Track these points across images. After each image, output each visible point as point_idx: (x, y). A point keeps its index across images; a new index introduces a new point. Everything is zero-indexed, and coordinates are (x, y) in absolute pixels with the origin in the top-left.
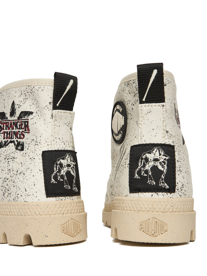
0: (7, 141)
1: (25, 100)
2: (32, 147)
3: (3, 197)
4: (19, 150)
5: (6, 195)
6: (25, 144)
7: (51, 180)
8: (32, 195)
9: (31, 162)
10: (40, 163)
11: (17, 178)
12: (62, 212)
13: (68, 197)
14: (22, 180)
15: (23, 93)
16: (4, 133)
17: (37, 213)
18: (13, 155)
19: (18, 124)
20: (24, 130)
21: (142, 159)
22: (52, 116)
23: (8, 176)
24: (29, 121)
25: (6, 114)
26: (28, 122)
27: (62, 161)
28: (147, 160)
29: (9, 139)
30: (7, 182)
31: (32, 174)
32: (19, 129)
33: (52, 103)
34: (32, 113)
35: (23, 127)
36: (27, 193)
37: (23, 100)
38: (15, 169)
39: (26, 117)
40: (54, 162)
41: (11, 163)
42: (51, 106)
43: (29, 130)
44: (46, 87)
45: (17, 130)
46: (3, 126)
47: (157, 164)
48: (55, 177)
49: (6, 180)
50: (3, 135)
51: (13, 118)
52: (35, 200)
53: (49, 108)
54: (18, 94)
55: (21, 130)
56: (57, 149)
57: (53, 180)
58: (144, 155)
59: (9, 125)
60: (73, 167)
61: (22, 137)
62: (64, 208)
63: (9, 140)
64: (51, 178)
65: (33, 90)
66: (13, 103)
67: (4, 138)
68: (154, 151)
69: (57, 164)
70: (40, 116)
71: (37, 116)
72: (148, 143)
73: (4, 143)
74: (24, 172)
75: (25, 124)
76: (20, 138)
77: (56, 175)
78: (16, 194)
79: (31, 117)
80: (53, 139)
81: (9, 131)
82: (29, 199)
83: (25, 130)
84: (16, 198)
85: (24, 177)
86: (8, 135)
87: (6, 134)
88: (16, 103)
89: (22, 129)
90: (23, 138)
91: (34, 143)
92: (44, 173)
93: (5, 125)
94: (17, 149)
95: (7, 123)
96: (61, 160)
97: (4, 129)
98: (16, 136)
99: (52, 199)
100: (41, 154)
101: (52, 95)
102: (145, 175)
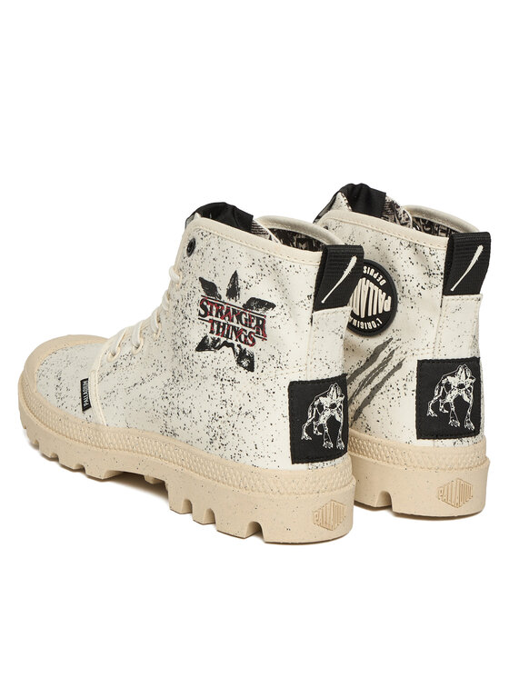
0: (219, 340)
1: (260, 277)
2: (270, 369)
3: (210, 446)
4: (245, 368)
5: (216, 444)
6: (256, 359)
7: (301, 434)
8: (266, 458)
9: (267, 398)
10: (284, 403)
11: (240, 421)
12: (317, 490)
13: (328, 462)
14: (250, 428)
15: (257, 262)
16: (212, 322)
17: (275, 490)
18: (231, 374)
19: (244, 316)
20: (255, 331)
21: (441, 385)
22: (312, 319)
23: (222, 413)
24: (267, 320)
25: (218, 289)
26: (264, 321)
27: (322, 400)
28: (448, 386)
29: (222, 336)
30: (219, 423)
31: (270, 421)
32: (246, 325)
33: (313, 297)
34: (273, 306)
35: (254, 324)
36: (258, 452)
37: (255, 276)
38: (237, 403)
39: (260, 311)
40: (309, 402)
41: (228, 389)
42: (310, 303)
43: (264, 335)
44: (304, 268)
45: (240, 326)
46: (211, 308)
47: (463, 393)
48: (310, 430)
49: (217, 418)
50: (209, 325)
51: (232, 302)
52: (273, 466)
53: (307, 306)
54: (246, 261)
55: (249, 330)
56: (315, 379)
57: (305, 434)
58: (444, 378)
59: (224, 311)
60: (340, 407)
61: (251, 342)
62: (320, 484)
63: (223, 339)
64: (302, 431)
65: (279, 266)
66: (235, 276)
67: (212, 332)
68: (459, 373)
69: (313, 406)
70: (288, 315)
71: (283, 314)
72: (450, 358)
73: (211, 341)
74: (254, 414)
75: (258, 322)
76: (245, 342)
77: (311, 425)
78: (238, 449)
79: (270, 312)
80: (310, 360)
81: (224, 321)
82: (260, 463)
83: (258, 333)
84: (237, 455)
85: (254, 423)
86: (221, 329)
87: (215, 326)
88: (240, 276)
89: (250, 327)
90: (252, 345)
91: (274, 363)
92: (291, 420)
93: (214, 308)
94: (239, 363)
95: (218, 305)
96: (321, 398)
97: (211, 315)
98: (239, 337)
99: (302, 467)
100: (287, 387)
101: (313, 283)
102: (445, 411)
